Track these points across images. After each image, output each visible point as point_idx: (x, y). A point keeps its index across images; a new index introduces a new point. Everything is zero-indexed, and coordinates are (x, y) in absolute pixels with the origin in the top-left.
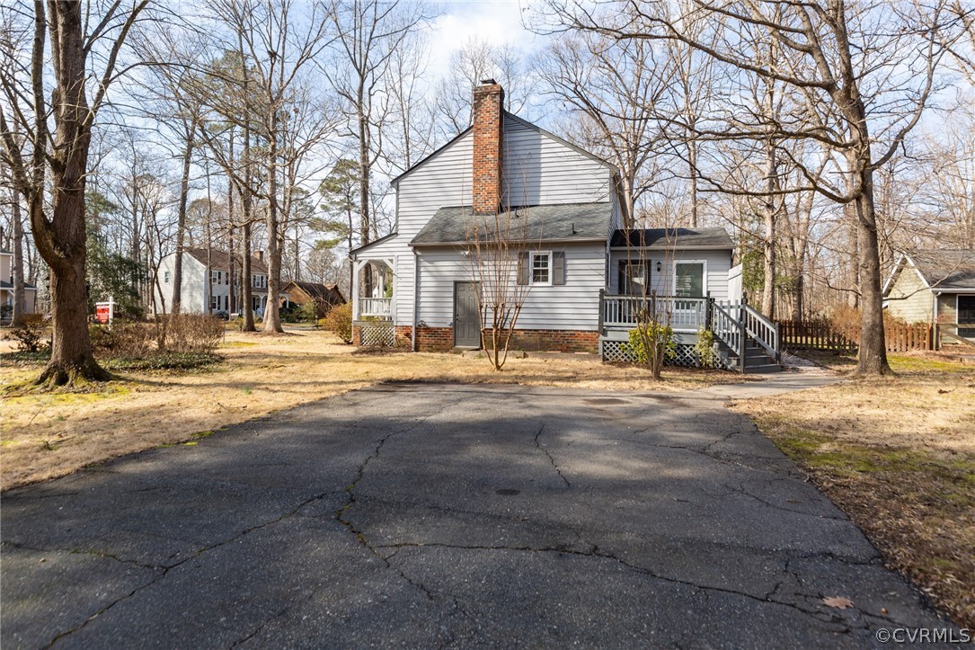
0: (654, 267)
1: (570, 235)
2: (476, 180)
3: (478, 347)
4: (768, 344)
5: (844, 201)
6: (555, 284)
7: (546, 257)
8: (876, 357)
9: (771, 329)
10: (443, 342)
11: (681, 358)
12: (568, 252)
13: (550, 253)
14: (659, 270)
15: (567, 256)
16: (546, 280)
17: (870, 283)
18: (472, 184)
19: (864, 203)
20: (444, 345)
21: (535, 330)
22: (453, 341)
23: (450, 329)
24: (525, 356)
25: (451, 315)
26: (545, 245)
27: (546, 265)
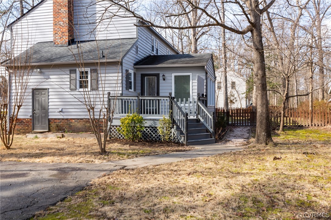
0: (161, 78)
1: (100, 58)
2: (55, 25)
3: (47, 130)
4: (209, 125)
5: (242, 33)
6: (92, 89)
7: (87, 72)
8: (263, 133)
9: (210, 117)
10: (26, 128)
11: (156, 135)
12: (99, 69)
13: (88, 69)
14: (164, 79)
15: (99, 72)
16: (86, 87)
17: (259, 86)
18: (52, 27)
19: (255, 34)
20: (27, 129)
21: (81, 119)
22: (32, 127)
23: (31, 119)
24: (63, 136)
25: (31, 110)
26: (86, 65)
27: (87, 77)
